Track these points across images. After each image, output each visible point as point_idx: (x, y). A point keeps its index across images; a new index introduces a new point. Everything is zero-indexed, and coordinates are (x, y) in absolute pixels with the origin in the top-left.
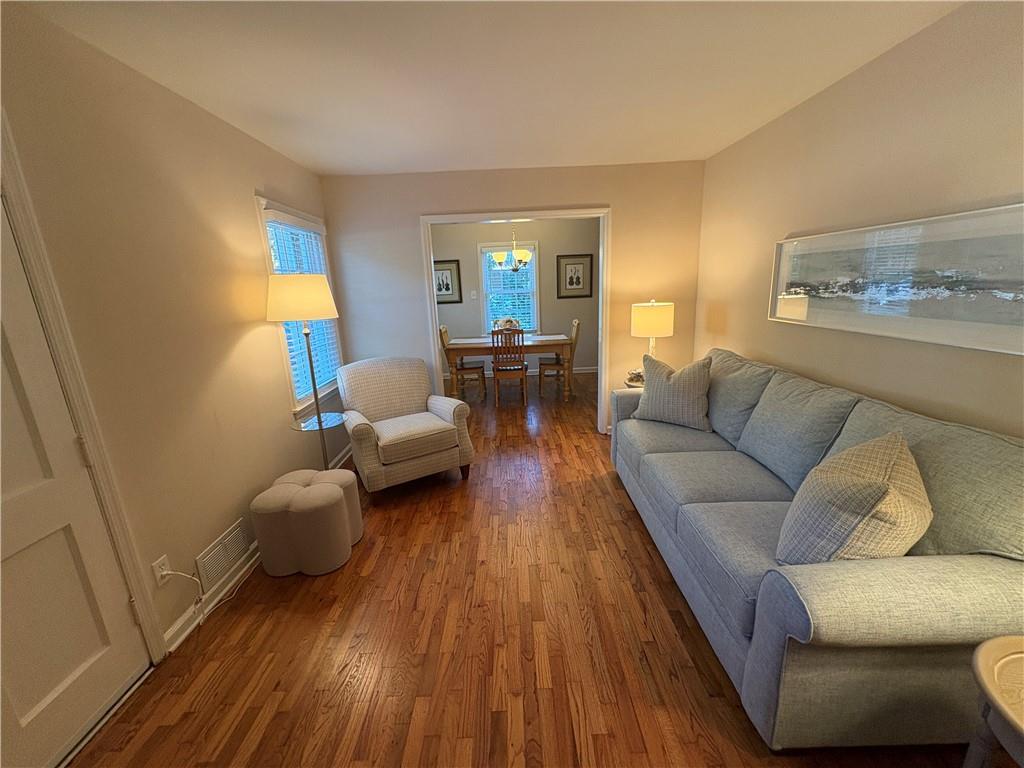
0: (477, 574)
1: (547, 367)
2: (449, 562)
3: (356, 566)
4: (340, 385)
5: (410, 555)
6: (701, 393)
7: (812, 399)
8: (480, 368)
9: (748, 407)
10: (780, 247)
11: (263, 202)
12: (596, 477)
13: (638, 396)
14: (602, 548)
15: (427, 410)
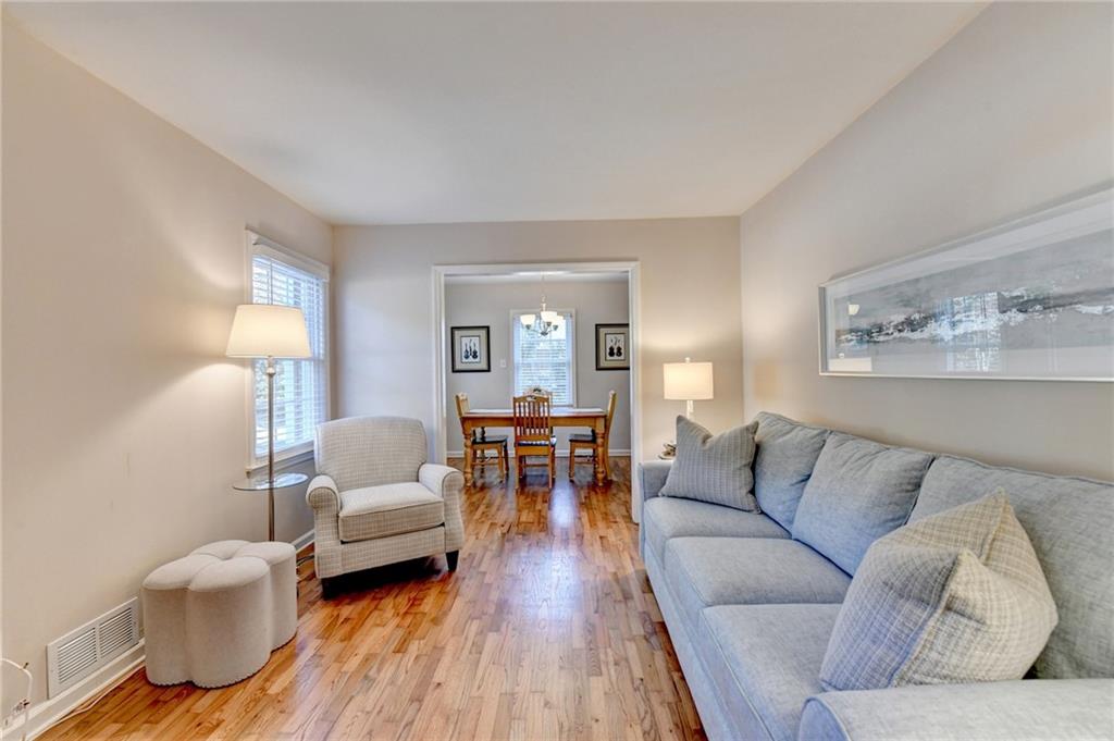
0: (425, 702)
1: (578, 444)
2: (392, 682)
3: (267, 680)
4: (315, 448)
5: (344, 669)
6: (744, 462)
7: (876, 462)
8: (501, 444)
9: (800, 478)
10: (823, 291)
11: (254, 237)
12: (620, 576)
13: (668, 469)
14: (609, 674)
15: (418, 481)
